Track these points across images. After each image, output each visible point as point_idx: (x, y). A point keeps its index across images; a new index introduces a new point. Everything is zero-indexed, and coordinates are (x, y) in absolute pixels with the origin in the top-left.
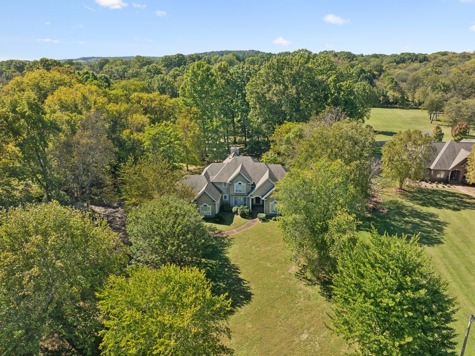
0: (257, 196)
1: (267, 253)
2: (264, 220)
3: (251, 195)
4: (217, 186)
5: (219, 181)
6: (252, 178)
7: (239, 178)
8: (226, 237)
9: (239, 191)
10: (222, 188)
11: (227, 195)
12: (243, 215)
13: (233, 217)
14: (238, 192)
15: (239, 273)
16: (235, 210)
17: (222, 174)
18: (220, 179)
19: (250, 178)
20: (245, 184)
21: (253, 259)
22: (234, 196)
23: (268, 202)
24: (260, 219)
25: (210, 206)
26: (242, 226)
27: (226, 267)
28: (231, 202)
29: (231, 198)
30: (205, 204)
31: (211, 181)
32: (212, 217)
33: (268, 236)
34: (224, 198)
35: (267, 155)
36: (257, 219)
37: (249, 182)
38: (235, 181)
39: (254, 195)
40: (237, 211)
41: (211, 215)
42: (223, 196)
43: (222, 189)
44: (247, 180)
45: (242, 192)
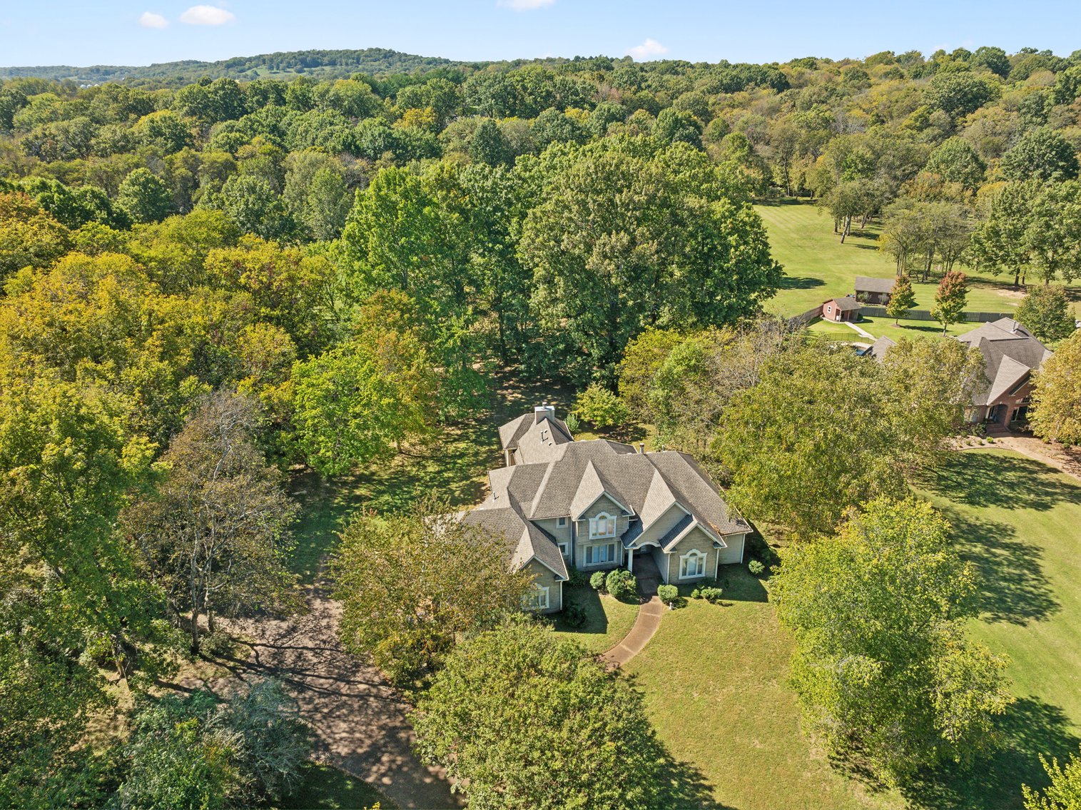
0: (648, 543)
1: (737, 708)
2: (676, 602)
3: (634, 545)
4: (542, 526)
5: (549, 515)
7: (603, 505)
9: (601, 534)
10: (556, 529)
11: (566, 544)
12: (623, 596)
13: (598, 600)
14: (598, 537)
15: (710, 789)
16: (599, 582)
17: (548, 496)
18: (550, 509)
20: (615, 517)
21: (716, 734)
22: (586, 546)
23: (676, 557)
24: (667, 601)
25: (547, 589)
26: (634, 629)
27: (672, 775)
28: (578, 560)
29: (577, 551)
31: (530, 516)
32: (550, 611)
33: (708, 651)
35: (592, 398)
36: (656, 601)
37: (623, 512)
38: (590, 513)
40: (604, 582)
41: (548, 606)
43: (555, 533)
44: (619, 508)
45: (608, 536)
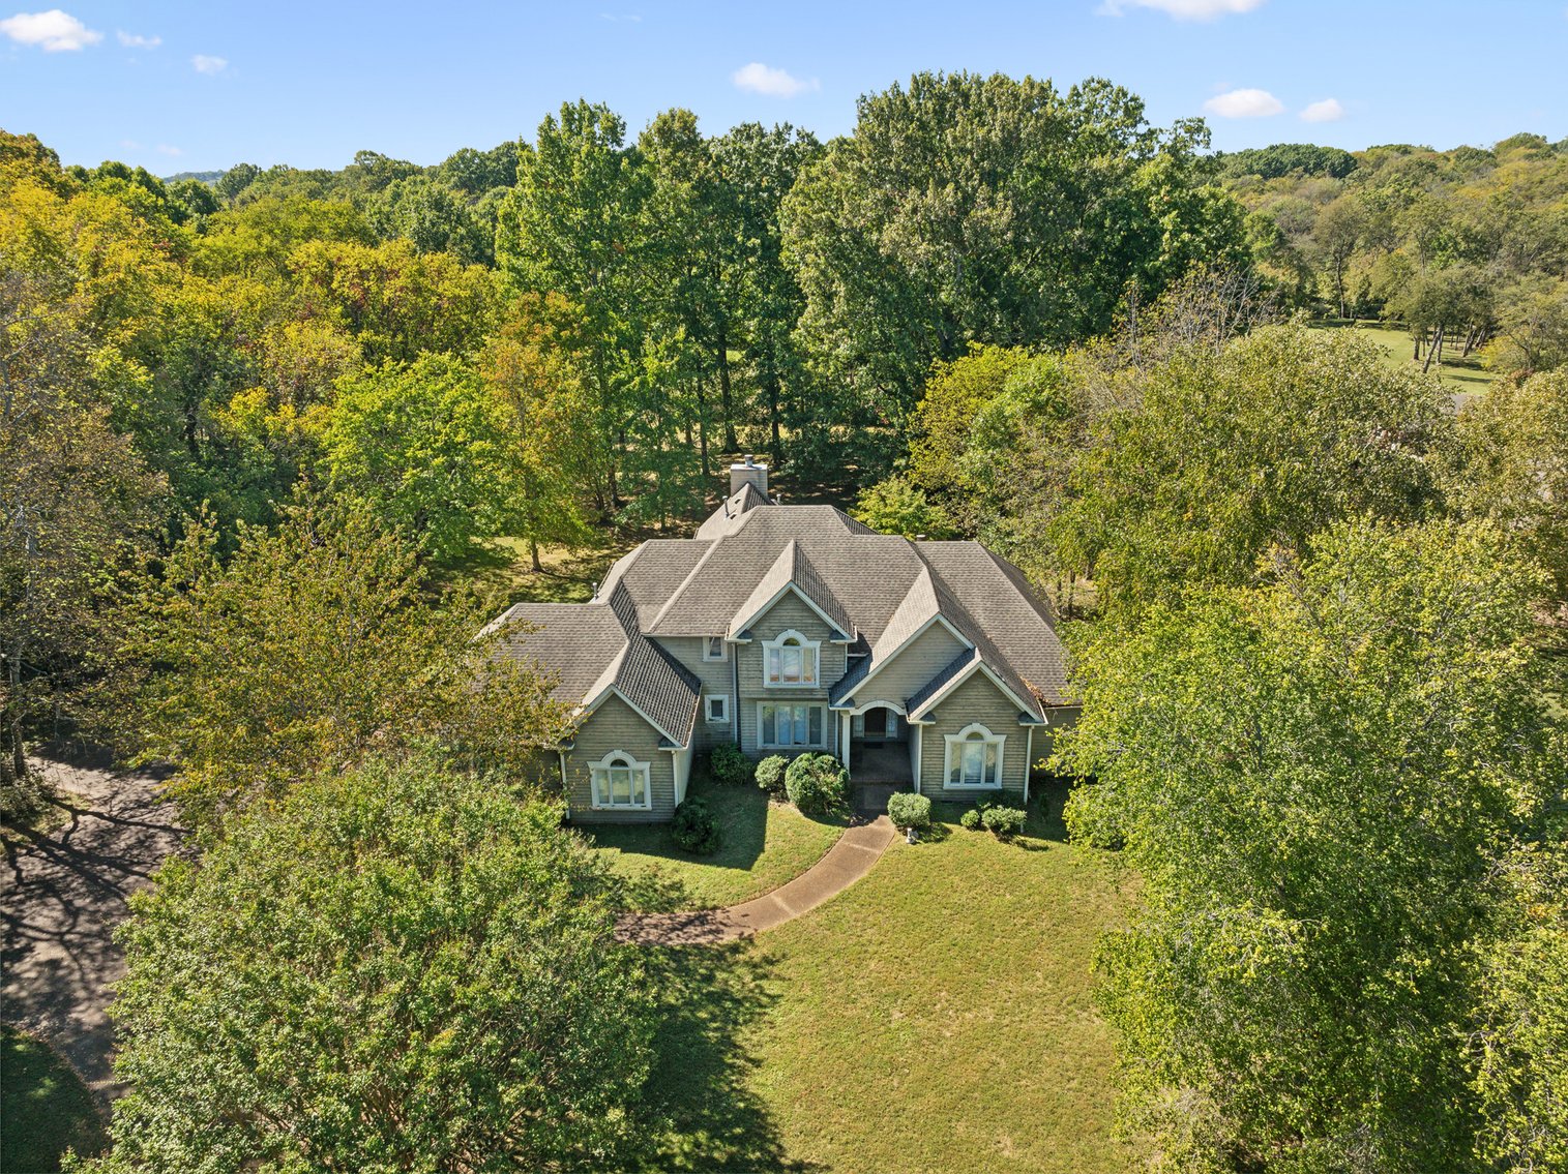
0: (881, 704)
2: (920, 829)
3: (850, 702)
4: (674, 652)
5: (686, 630)
6: (851, 613)
7: (789, 612)
8: (735, 949)
9: (789, 679)
10: (700, 662)
11: (725, 698)
12: (815, 806)
13: (764, 811)
14: (783, 684)
16: (772, 776)
17: (696, 596)
18: (691, 619)
19: (840, 614)
20: (818, 644)
22: (760, 704)
23: (936, 736)
24: (902, 824)
25: (646, 766)
26: (815, 870)
28: (745, 734)
29: (745, 711)
30: (619, 754)
31: (646, 629)
32: (654, 818)
33: (959, 930)
34: (708, 714)
36: (885, 825)
37: (835, 634)
38: (764, 627)
39: (864, 697)
40: (782, 777)
41: (649, 806)
42: (708, 704)
43: (700, 671)
44: (825, 624)
45: (802, 684)
